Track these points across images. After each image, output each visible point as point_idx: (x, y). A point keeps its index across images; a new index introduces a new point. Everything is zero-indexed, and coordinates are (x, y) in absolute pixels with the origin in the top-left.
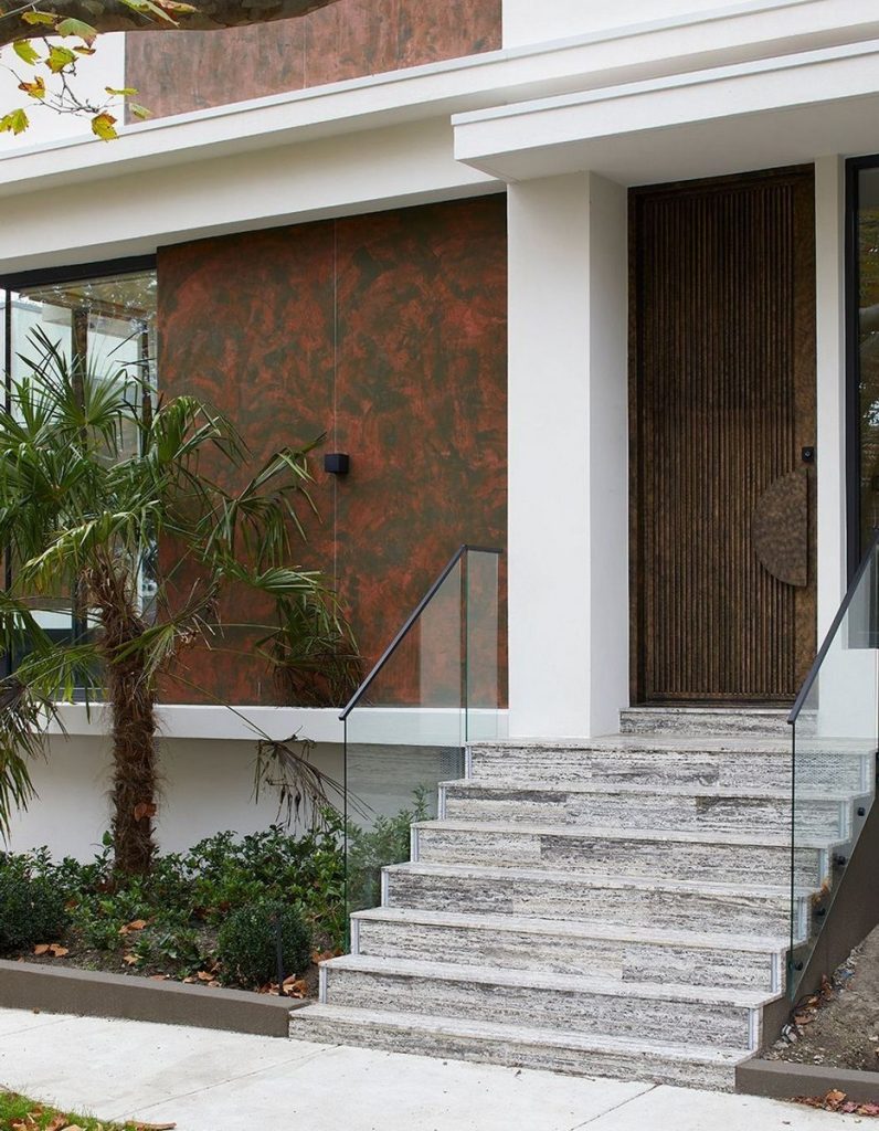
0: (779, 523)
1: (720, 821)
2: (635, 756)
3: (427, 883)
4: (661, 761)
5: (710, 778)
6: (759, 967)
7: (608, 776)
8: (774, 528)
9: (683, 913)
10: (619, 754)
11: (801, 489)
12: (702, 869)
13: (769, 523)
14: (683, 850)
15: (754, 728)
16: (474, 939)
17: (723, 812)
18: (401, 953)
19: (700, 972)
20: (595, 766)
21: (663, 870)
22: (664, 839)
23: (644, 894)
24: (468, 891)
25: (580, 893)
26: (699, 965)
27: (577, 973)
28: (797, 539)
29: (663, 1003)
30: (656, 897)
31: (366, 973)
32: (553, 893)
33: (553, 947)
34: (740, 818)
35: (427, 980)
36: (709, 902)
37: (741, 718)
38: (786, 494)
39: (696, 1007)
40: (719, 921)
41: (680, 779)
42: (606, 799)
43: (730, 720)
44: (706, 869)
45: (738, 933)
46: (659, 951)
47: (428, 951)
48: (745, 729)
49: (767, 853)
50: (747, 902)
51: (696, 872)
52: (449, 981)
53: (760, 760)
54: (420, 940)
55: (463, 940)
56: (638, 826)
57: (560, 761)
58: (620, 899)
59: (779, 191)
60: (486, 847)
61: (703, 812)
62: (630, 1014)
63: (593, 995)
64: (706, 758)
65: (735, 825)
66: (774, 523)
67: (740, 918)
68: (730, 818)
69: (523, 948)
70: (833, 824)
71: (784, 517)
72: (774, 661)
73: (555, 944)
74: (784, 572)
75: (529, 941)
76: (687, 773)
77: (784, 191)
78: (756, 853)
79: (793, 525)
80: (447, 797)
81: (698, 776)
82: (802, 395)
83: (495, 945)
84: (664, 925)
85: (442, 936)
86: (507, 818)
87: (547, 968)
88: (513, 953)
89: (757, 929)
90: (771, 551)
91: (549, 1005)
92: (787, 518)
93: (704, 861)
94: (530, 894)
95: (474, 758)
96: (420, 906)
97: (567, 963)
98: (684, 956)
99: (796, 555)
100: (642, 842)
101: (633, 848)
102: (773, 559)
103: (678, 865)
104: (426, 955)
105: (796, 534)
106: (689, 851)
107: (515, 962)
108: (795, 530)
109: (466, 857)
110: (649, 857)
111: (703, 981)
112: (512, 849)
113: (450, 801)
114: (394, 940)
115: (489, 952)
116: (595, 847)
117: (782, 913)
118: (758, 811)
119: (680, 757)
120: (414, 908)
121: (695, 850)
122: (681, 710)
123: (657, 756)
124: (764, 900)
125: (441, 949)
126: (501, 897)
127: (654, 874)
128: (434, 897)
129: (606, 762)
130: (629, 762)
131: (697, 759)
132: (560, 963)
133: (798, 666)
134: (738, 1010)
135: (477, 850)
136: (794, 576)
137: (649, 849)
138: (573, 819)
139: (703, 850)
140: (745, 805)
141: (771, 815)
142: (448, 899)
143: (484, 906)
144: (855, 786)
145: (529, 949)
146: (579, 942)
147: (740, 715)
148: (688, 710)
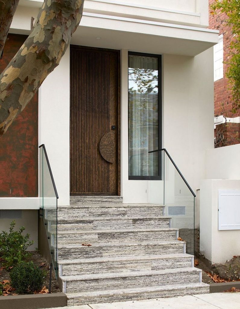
0: (107, 145)
1: (139, 225)
2: (102, 209)
3: (73, 250)
4: (110, 210)
5: (124, 214)
6: (188, 261)
7: (94, 215)
8: (106, 147)
9: (154, 250)
10: (97, 209)
11: (113, 137)
12: (146, 238)
13: (104, 145)
14: (141, 233)
15: (106, 201)
16: (104, 265)
17: (140, 223)
18: (79, 273)
19: (173, 265)
20: (90, 212)
21: (135, 240)
22: (136, 231)
23: (143, 246)
24: (87, 252)
25: (124, 248)
26: (173, 263)
27: (138, 270)
28: (112, 150)
29: (177, 274)
30: (147, 247)
31: (81, 281)
32: (116, 249)
33: (131, 264)
34: (144, 224)
35: (104, 279)
36: (161, 246)
37: (102, 199)
38: (109, 138)
39: (186, 273)
40: (164, 251)
41: (116, 215)
42: (106, 221)
43: (99, 199)
44: (147, 238)
45: (169, 254)
46: (162, 261)
47: (88, 271)
48: (103, 202)
49: (163, 232)
50: (171, 245)
51: (144, 239)
52: (111, 278)
53: (138, 209)
54: (86, 268)
55: (101, 266)
56: (115, 228)
57: (79, 212)
58: (136, 249)
59: (105, 55)
60: (80, 238)
61: (134, 223)
62: (168, 279)
63: (157, 275)
64: (123, 209)
65: (143, 226)
66: (106, 145)
67: (169, 250)
68: (142, 224)
69: (121, 266)
70: (168, 224)
71: (108, 144)
72: (103, 183)
73: (131, 263)
74: (108, 159)
75: (123, 263)
76: (118, 213)
77: (107, 55)
78: (161, 233)
79: (111, 146)
80: (51, 224)
81: (121, 214)
82: (111, 111)
83: (112, 266)
84: (149, 254)
85: (94, 266)
86: (73, 229)
87: (129, 270)
88: (118, 268)
89: (174, 252)
90: (105, 153)
91: (144, 280)
92: (109, 144)
93: (147, 236)
94: (108, 250)
95: (48, 212)
96: (70, 258)
97: (135, 268)
98: (169, 261)
99: (112, 154)
100: (129, 232)
101: (127, 234)
102: (105, 155)
103: (140, 238)
104: (88, 273)
105: (112, 149)
106: (143, 234)
107: (118, 270)
108: (111, 148)
109: (73, 242)
110: (131, 236)
111: (174, 267)
112: (88, 238)
113: (52, 225)
114: (76, 269)
115: (110, 268)
116: (115, 235)
117: (180, 247)
118: (149, 222)
119: (116, 209)
120: (68, 259)
121: (144, 233)
122: (85, 197)
123: (109, 209)
124: (175, 244)
125: (93, 270)
126: (99, 252)
127: (133, 241)
128: (75, 255)
129: (93, 211)
130: (101, 211)
131: (121, 209)
132: (133, 269)
133: (110, 184)
134: (197, 272)
135: (76, 239)
136: (111, 160)
137: (131, 234)
138: (95, 228)
139: (147, 233)
140: (146, 221)
141: (153, 223)
142: (80, 255)
143: (93, 256)
144: (162, 215)
145: (123, 266)
146: (138, 262)
147: (102, 198)
148: (87, 197)
